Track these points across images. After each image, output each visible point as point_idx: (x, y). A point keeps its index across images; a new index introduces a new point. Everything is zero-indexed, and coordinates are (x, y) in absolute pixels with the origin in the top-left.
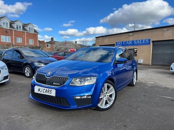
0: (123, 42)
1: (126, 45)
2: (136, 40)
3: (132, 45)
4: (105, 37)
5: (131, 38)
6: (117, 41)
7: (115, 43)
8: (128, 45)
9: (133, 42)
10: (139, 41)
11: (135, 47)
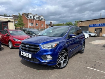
0: (93, 25)
1: (95, 26)
2: (101, 23)
3: (99, 26)
4: (83, 22)
5: (98, 22)
6: (90, 24)
7: (89, 25)
8: (96, 26)
9: (99, 24)
10: (103, 24)
11: (101, 27)
